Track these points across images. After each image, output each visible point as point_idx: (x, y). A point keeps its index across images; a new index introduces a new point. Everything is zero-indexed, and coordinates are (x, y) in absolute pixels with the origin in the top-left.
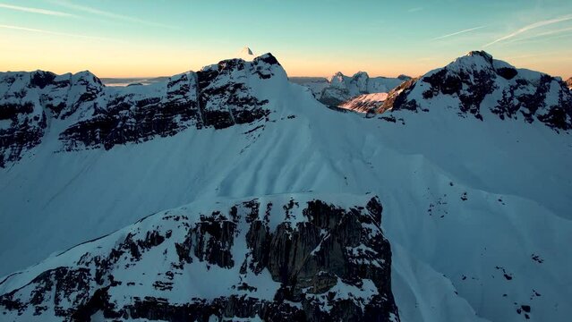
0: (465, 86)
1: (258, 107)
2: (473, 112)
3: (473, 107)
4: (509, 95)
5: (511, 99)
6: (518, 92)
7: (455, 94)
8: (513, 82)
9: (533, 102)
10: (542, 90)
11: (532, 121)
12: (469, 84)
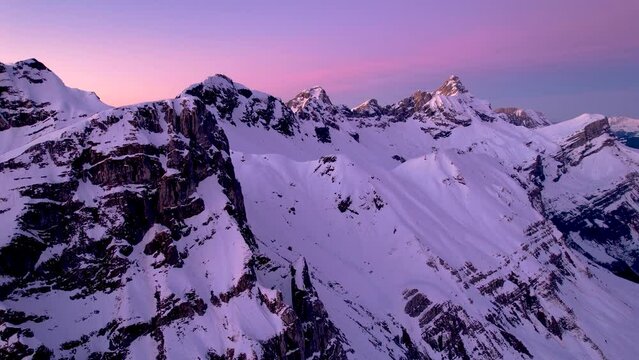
0: (219, 99)
1: (39, 109)
2: (228, 119)
3: (227, 115)
4: (250, 109)
5: (252, 112)
6: (256, 108)
8: (250, 100)
9: (267, 115)
10: (271, 107)
11: (268, 129)
12: (222, 97)
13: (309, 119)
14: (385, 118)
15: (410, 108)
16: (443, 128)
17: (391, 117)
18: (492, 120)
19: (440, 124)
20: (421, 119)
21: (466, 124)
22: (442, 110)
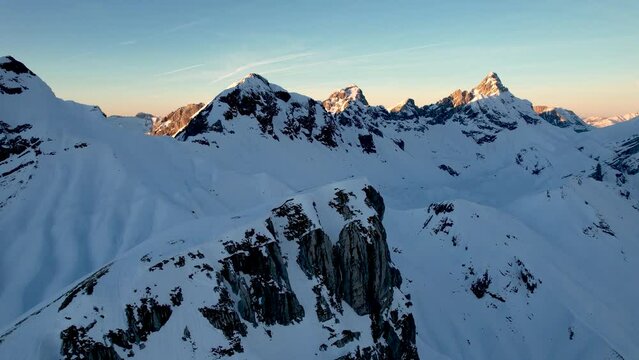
0: (259, 108)
1: (14, 136)
2: (271, 132)
3: (269, 128)
4: (291, 117)
5: (293, 120)
6: (296, 114)
7: (252, 115)
8: (289, 104)
9: (308, 122)
10: (312, 112)
11: (311, 140)
12: (261, 105)
13: (351, 125)
14: (423, 120)
15: (449, 109)
16: (487, 132)
17: (430, 119)
18: (536, 121)
19: (483, 128)
20: (462, 121)
21: (512, 127)
22: (484, 112)
